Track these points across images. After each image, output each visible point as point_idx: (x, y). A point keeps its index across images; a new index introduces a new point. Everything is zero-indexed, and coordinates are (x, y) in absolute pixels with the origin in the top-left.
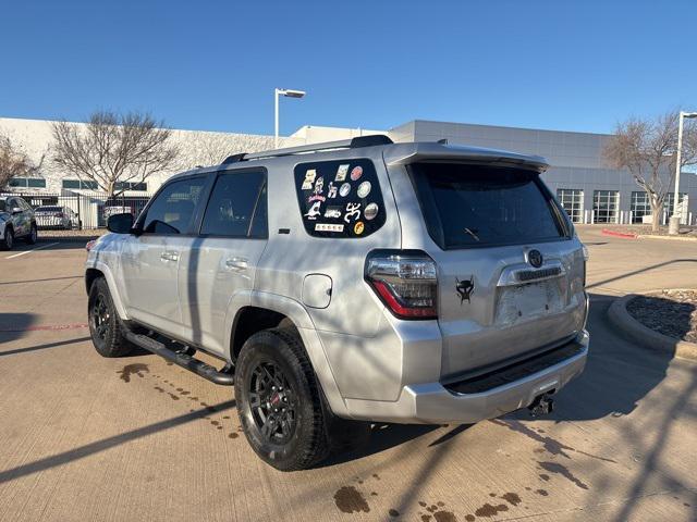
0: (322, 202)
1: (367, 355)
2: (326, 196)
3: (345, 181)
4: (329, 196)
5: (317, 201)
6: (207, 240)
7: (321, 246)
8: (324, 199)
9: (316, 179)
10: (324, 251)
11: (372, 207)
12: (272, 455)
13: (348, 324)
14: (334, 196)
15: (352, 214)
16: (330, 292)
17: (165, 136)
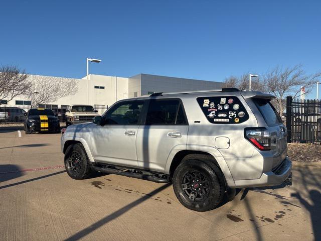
0: (215, 111)
1: (248, 164)
2: (217, 109)
3: (226, 104)
4: (219, 109)
5: (213, 111)
6: (152, 126)
7: (220, 127)
8: (216, 110)
9: (210, 103)
10: (222, 128)
11: (241, 113)
12: (197, 206)
13: (238, 154)
14: (221, 109)
15: (232, 115)
16: (229, 143)
17: (25, 77)
